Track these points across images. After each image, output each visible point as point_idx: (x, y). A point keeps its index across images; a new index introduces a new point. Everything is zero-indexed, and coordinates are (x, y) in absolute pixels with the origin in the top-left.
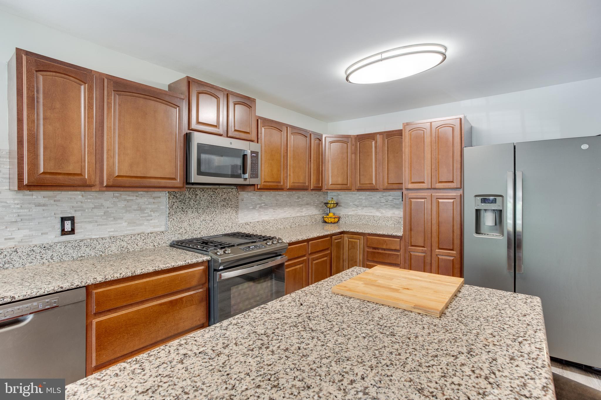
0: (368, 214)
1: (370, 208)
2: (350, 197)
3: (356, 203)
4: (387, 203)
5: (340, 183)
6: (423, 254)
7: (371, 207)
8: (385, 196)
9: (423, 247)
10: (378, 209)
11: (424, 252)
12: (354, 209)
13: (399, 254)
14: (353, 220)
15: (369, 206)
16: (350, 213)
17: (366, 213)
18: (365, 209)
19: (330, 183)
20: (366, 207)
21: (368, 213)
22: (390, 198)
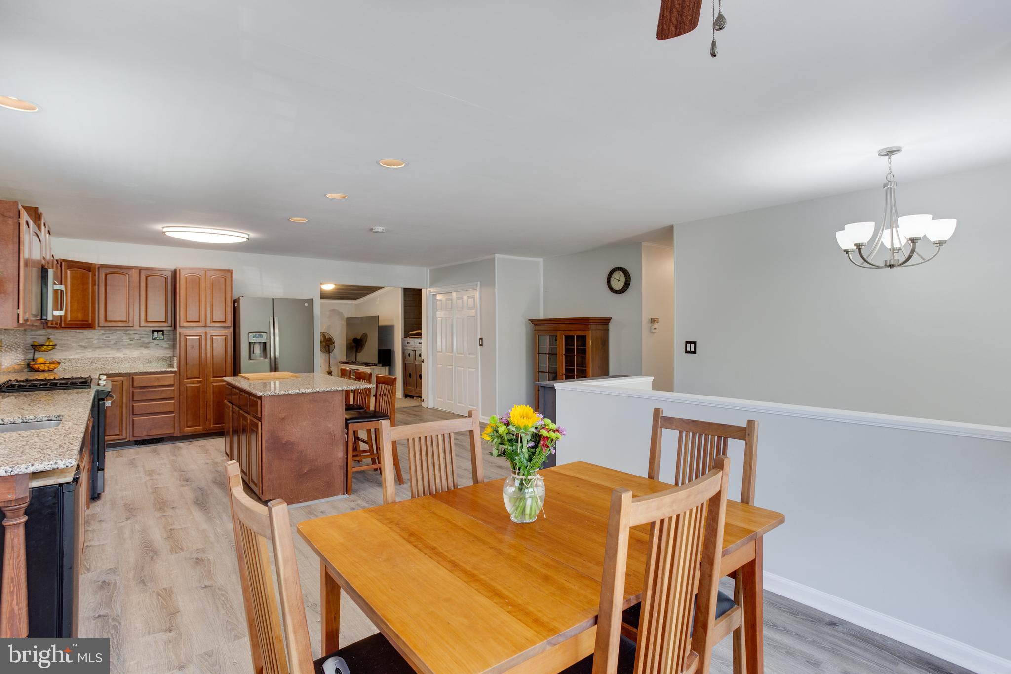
0: (103, 356)
1: (105, 349)
2: (72, 337)
3: (83, 344)
4: (131, 342)
5: (81, 320)
6: (198, 385)
7: (108, 347)
8: (129, 334)
9: (199, 378)
10: (118, 349)
11: (200, 382)
12: (78, 351)
13: (173, 388)
14: (78, 365)
15: (105, 347)
16: (71, 357)
17: (99, 355)
18: (98, 350)
19: (69, 319)
20: (100, 347)
21: (103, 354)
22: (137, 337)
